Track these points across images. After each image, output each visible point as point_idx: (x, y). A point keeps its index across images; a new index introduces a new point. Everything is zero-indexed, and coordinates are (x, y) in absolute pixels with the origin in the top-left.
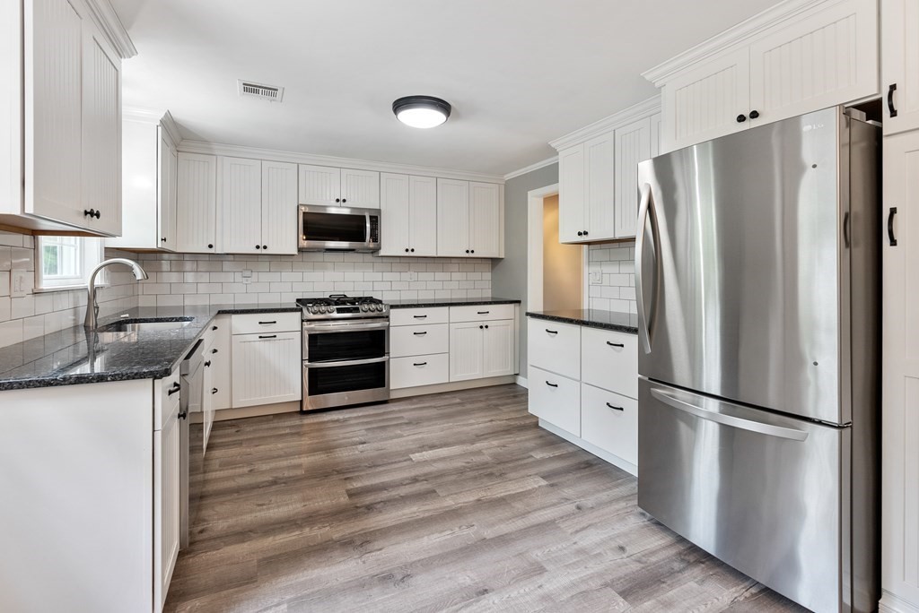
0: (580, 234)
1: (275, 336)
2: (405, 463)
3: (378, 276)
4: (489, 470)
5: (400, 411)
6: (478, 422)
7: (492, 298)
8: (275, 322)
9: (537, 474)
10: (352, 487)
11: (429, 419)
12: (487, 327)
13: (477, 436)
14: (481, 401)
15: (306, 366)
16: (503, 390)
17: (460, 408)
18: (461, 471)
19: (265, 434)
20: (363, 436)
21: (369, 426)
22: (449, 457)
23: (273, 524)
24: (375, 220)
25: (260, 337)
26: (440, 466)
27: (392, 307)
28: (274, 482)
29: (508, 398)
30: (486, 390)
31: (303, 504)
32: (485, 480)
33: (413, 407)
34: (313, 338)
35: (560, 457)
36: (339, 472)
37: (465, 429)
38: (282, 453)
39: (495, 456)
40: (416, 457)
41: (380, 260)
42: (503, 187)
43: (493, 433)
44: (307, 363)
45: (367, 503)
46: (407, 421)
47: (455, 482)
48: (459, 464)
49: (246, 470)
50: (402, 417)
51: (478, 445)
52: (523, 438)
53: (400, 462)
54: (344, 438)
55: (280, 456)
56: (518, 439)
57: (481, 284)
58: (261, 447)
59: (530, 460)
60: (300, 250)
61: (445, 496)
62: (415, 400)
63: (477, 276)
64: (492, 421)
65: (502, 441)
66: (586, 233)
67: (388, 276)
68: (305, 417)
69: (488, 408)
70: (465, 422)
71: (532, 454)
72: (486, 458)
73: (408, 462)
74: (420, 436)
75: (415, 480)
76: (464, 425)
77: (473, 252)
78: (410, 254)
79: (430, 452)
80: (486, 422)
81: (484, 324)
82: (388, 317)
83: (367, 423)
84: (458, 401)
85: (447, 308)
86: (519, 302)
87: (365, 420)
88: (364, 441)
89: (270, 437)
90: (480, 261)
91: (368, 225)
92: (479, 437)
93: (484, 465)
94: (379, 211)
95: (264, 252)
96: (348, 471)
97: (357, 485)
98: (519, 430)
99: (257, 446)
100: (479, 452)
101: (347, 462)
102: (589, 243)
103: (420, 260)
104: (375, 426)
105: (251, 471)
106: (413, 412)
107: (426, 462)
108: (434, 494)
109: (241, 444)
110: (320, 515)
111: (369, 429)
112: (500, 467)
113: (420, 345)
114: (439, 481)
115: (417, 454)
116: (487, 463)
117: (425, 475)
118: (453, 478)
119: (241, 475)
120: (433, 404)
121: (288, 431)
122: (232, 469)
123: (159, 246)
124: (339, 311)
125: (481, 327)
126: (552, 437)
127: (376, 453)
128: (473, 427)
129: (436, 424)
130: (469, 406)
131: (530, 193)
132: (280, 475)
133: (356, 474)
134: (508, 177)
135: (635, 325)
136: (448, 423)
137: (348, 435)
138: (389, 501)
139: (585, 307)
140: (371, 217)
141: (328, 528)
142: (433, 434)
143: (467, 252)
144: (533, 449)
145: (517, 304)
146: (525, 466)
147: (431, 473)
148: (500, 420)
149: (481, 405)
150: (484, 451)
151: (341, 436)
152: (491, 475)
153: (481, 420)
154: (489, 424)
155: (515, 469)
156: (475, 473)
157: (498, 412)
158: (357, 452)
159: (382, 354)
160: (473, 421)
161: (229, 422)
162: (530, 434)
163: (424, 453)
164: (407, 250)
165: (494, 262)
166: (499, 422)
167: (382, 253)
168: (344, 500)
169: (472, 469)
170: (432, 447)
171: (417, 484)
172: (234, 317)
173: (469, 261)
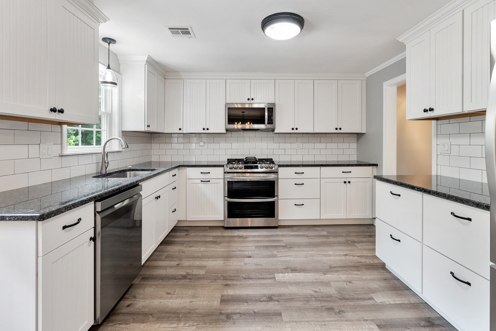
0: (425, 111)
1: (209, 181)
2: (269, 281)
3: (276, 146)
4: (331, 304)
5: (282, 236)
6: (335, 255)
7: (357, 161)
8: (209, 173)
9: (373, 320)
10: (226, 293)
11: (299, 245)
12: (349, 182)
13: (330, 267)
14: (343, 236)
15: (226, 200)
16: (363, 229)
17: (325, 240)
18: (307, 299)
19: (199, 239)
20: (251, 251)
21: (258, 244)
22: (303, 283)
23: (167, 312)
24: (271, 110)
25: (201, 181)
26: (293, 290)
27: (280, 166)
28: (184, 277)
29: (365, 236)
30: (348, 228)
31: (191, 300)
32: (325, 314)
33: (292, 233)
34: (230, 183)
35: (401, 306)
36: (225, 278)
37: (324, 259)
38: (200, 255)
39: (340, 291)
40: (279, 277)
41: (275, 135)
42: (364, 83)
43: (344, 267)
44: (227, 198)
45: (229, 311)
46: (284, 244)
47: (299, 309)
48: (308, 291)
49: (176, 263)
50: (282, 241)
51: (329, 277)
52: (369, 277)
53: (266, 278)
54: (240, 251)
55: (198, 257)
56: (364, 277)
57: (349, 151)
58: (192, 248)
59: (370, 302)
60: (227, 130)
61: (286, 322)
62: (295, 229)
63: (346, 145)
64: (346, 255)
65: (350, 276)
66: (431, 110)
67: (282, 145)
68: (224, 231)
69: (347, 243)
70: (325, 253)
71: (373, 296)
72: (331, 291)
73: (272, 280)
74: (288, 259)
75: (270, 298)
76: (324, 255)
77: (340, 129)
78: (295, 131)
79: (290, 274)
80: (341, 256)
81: (347, 181)
82: (277, 172)
83: (258, 241)
84: (325, 233)
85: (319, 168)
86: (376, 165)
87: (258, 239)
88: (250, 255)
89: (200, 242)
90: (348, 135)
91: (266, 114)
92: (332, 269)
93: (328, 298)
94: (274, 104)
95: (207, 132)
96: (231, 278)
97: (230, 292)
98: (367, 269)
99: (190, 247)
100: (327, 284)
101: (234, 270)
102: (437, 119)
103: (304, 135)
104: (262, 244)
105: (178, 265)
106: (291, 238)
107: (284, 284)
108: (279, 318)
109: (184, 244)
110: (196, 313)
111: (258, 246)
112: (342, 303)
113: (299, 192)
114: (287, 304)
115: (281, 275)
116: (331, 296)
117: (280, 295)
118: (299, 304)
119: (171, 267)
120: (306, 233)
121: (211, 239)
122: (170, 261)
123: (146, 130)
124: (246, 167)
125: (345, 182)
126: (396, 282)
127: (254, 267)
128: (329, 258)
129: (303, 251)
130: (332, 239)
131: (385, 84)
132: (190, 272)
133: (234, 282)
134: (368, 74)
135: (486, 201)
136: (312, 251)
137: (243, 249)
138: (244, 314)
139: (434, 173)
140: (269, 109)
141: (194, 327)
142: (298, 259)
143: (336, 129)
144: (374, 291)
145: (375, 167)
146: (364, 308)
147: (284, 295)
148: (353, 256)
149: (341, 239)
150: (332, 284)
151: (239, 249)
152: (330, 309)
153: (338, 253)
154: (343, 258)
155: (354, 309)
156: (318, 304)
157: (354, 248)
158: (242, 264)
159: (273, 196)
160: (331, 253)
161: (186, 228)
162: (375, 275)
163: (286, 274)
164: (293, 129)
165: (359, 135)
166: (351, 258)
167: (276, 131)
168: (216, 303)
169: (317, 299)
170: (294, 270)
171: (271, 303)
172: (188, 169)
173: (338, 135)
